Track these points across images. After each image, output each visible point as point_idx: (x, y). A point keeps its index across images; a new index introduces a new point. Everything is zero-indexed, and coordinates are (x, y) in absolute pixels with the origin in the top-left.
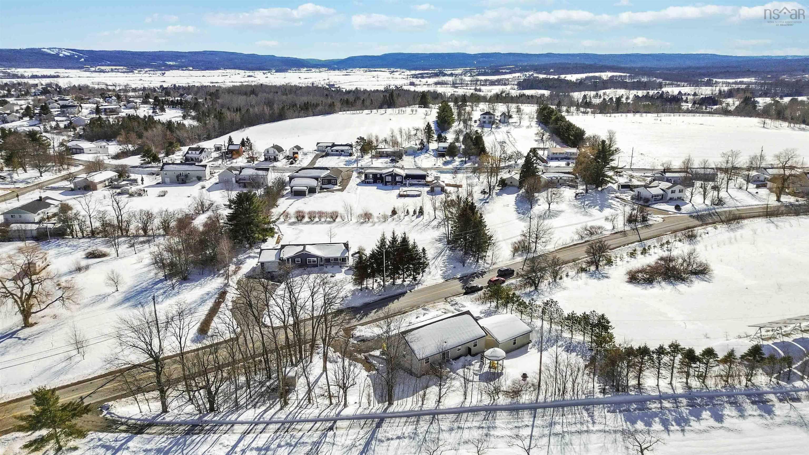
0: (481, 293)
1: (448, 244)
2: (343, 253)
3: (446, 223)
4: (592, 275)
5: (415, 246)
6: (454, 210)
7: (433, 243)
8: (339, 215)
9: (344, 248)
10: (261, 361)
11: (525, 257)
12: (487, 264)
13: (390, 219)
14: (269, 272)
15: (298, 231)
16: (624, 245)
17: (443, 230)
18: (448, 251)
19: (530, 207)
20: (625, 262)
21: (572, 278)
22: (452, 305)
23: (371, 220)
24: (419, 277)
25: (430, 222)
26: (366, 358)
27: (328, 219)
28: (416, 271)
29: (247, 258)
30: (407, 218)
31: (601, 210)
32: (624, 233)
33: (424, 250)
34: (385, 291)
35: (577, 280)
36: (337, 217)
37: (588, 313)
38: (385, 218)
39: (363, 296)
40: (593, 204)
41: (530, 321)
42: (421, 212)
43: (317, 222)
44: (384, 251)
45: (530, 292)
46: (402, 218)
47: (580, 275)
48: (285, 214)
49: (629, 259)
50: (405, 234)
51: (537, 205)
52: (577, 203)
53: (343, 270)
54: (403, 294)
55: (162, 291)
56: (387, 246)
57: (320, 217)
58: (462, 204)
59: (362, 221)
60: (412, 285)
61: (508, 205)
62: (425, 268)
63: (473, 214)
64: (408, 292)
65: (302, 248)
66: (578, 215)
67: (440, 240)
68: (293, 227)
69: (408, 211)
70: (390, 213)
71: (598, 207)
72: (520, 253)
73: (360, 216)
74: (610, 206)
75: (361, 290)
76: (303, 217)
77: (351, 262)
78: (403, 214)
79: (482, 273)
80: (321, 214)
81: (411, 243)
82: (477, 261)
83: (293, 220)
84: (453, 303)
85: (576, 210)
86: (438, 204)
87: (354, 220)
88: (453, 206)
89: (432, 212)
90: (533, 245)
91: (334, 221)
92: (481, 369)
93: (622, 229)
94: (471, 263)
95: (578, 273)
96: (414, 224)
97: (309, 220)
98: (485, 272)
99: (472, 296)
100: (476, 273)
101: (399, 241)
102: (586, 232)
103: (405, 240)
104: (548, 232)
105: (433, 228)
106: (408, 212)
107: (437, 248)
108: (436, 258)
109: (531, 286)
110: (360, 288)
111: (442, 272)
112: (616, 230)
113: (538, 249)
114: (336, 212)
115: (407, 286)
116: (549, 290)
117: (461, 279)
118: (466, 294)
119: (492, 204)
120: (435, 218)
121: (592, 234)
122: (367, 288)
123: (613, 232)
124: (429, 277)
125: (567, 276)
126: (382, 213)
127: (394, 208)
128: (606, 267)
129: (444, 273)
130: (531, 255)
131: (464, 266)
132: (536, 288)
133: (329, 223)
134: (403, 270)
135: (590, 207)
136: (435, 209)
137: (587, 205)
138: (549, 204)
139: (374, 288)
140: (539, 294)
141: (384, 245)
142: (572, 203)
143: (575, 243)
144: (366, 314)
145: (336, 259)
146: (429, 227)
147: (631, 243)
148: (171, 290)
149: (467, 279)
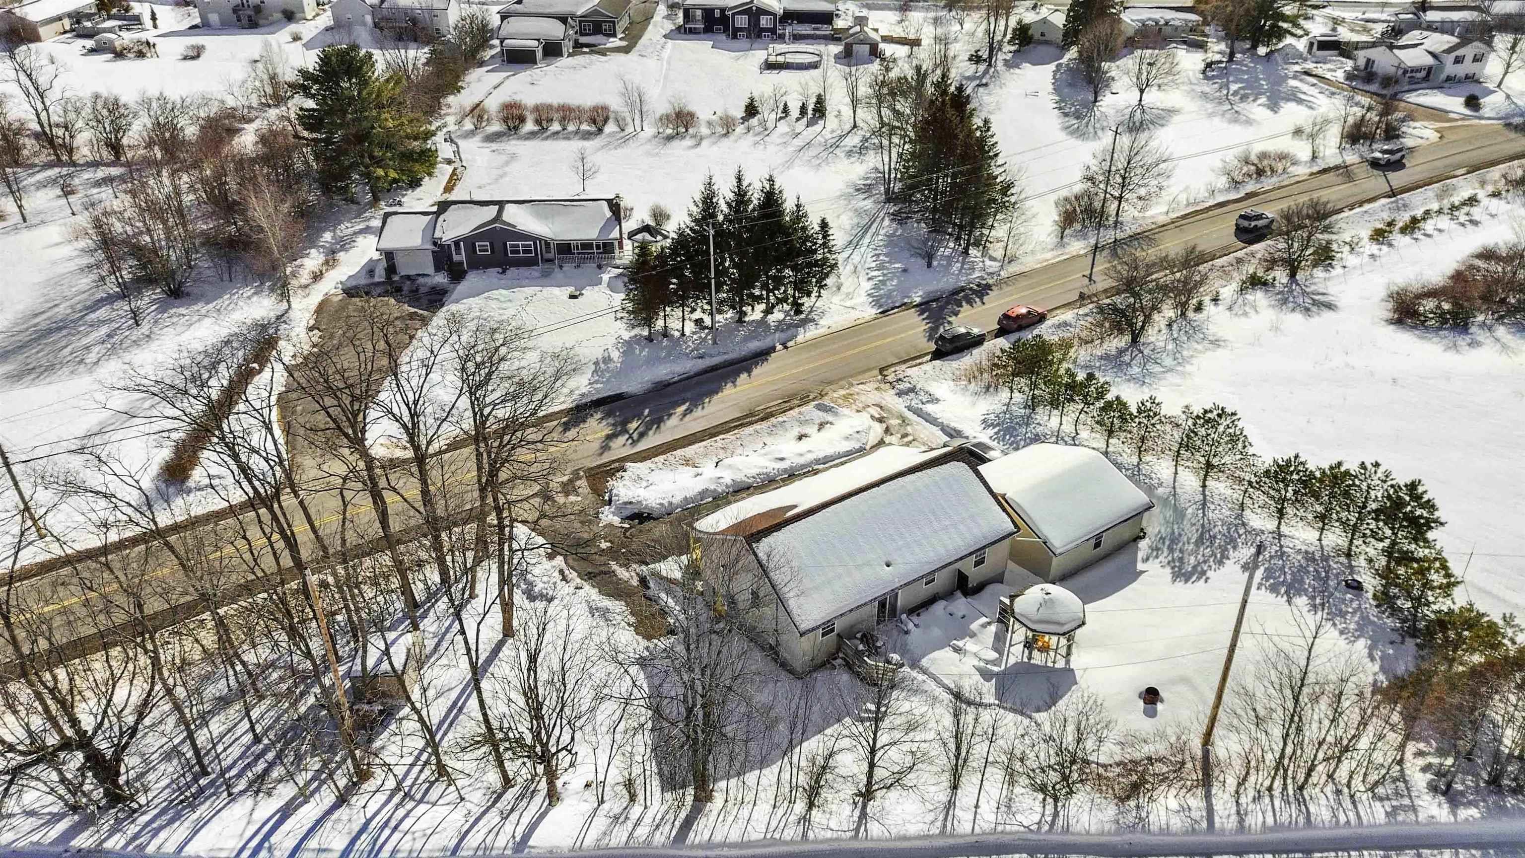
0: (979, 355)
1: (888, 200)
2: (606, 227)
3: (885, 142)
4: (1284, 301)
5: (799, 215)
6: (904, 106)
7: (848, 197)
8: (612, 115)
9: (608, 214)
10: (324, 585)
11: (1093, 241)
12: (992, 259)
13: (740, 129)
14: (408, 277)
15: (504, 158)
16: (1352, 207)
17: (873, 160)
18: (887, 222)
19: (1091, 98)
20: (1366, 259)
21: (1230, 308)
22: (900, 394)
23: (691, 131)
24: (807, 302)
25: (841, 137)
26: (643, 581)
27: (585, 127)
28: (802, 287)
29: (361, 232)
30: (783, 127)
31: (1273, 107)
32: (1344, 171)
33: (824, 225)
34: (715, 343)
35: (1245, 314)
36: (606, 120)
37: (1351, 465)
38: (727, 126)
39: (651, 361)
40: (1250, 93)
41: (1135, 460)
42: (820, 110)
43: (557, 133)
44: (712, 232)
45: (1121, 352)
46: (770, 125)
47: (1250, 297)
48: (477, 112)
49: (1374, 248)
50: (771, 180)
51: (1107, 93)
52: (1209, 88)
53: (606, 277)
54: (763, 355)
55: (104, 330)
56: (721, 218)
57: (563, 120)
58: (929, 89)
59: (669, 131)
60: (790, 326)
61: (1036, 94)
62: (827, 275)
63: (961, 121)
64: (779, 347)
65: (493, 210)
66: (1217, 120)
67: (866, 190)
68: (494, 146)
69: (786, 105)
70: (740, 113)
71: (1263, 100)
72: (1077, 226)
73: (665, 119)
74: (1294, 97)
75: (649, 339)
76: (522, 120)
77: (627, 253)
78: (773, 116)
79: (983, 290)
80: (567, 113)
81: (789, 205)
82: (966, 252)
83: (496, 127)
84: (903, 386)
85: (1210, 107)
86: (863, 90)
87: (650, 130)
88: (904, 94)
89: (847, 112)
90: (1112, 207)
91: (600, 131)
92: (1001, 654)
93: (1338, 161)
94: (949, 258)
95: (1242, 290)
96: (799, 142)
97: (536, 128)
98: (988, 287)
99: (955, 364)
100: (962, 289)
101: (756, 202)
102: (1245, 169)
103: (771, 199)
104: (1155, 171)
105: (849, 154)
106: (786, 110)
107: (858, 212)
108: (854, 244)
109: (1121, 331)
110: (646, 333)
111: (871, 283)
112: (1321, 165)
113: (1125, 217)
114: (605, 108)
115: (777, 329)
116: (1171, 346)
117: (923, 307)
118: (938, 355)
119: (997, 90)
120: (855, 126)
121: (1260, 172)
122: (665, 334)
123: (1315, 169)
124: (836, 299)
125: (1215, 300)
126: (719, 113)
127: (752, 99)
128: (1319, 273)
129: (876, 287)
130: (1108, 236)
131: (929, 265)
132: (1135, 340)
133: (587, 136)
134: (764, 286)
135: (1244, 98)
136: (855, 103)
137: (1235, 93)
138: (1142, 91)
139: (687, 332)
140: (1147, 360)
141: (713, 216)
142: (1199, 89)
143: (1221, 199)
144: (657, 421)
145: (586, 245)
146: (838, 151)
147: (1370, 201)
148: (130, 328)
149: (941, 309)
